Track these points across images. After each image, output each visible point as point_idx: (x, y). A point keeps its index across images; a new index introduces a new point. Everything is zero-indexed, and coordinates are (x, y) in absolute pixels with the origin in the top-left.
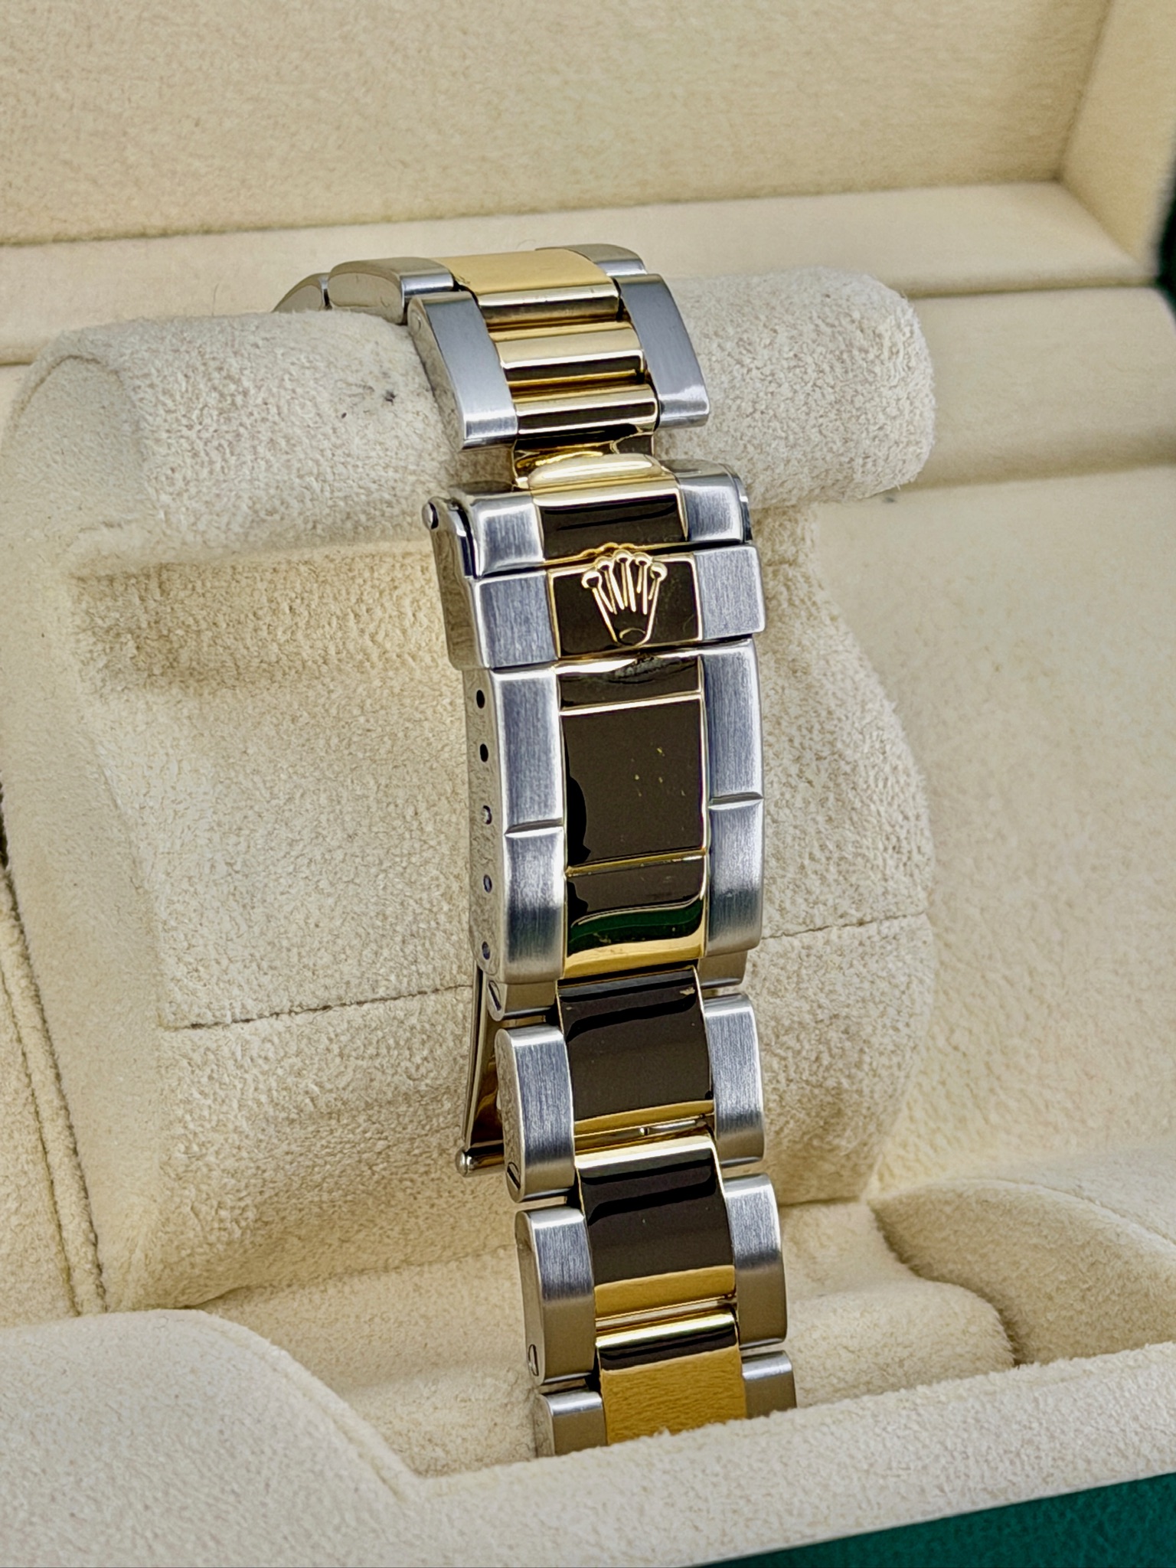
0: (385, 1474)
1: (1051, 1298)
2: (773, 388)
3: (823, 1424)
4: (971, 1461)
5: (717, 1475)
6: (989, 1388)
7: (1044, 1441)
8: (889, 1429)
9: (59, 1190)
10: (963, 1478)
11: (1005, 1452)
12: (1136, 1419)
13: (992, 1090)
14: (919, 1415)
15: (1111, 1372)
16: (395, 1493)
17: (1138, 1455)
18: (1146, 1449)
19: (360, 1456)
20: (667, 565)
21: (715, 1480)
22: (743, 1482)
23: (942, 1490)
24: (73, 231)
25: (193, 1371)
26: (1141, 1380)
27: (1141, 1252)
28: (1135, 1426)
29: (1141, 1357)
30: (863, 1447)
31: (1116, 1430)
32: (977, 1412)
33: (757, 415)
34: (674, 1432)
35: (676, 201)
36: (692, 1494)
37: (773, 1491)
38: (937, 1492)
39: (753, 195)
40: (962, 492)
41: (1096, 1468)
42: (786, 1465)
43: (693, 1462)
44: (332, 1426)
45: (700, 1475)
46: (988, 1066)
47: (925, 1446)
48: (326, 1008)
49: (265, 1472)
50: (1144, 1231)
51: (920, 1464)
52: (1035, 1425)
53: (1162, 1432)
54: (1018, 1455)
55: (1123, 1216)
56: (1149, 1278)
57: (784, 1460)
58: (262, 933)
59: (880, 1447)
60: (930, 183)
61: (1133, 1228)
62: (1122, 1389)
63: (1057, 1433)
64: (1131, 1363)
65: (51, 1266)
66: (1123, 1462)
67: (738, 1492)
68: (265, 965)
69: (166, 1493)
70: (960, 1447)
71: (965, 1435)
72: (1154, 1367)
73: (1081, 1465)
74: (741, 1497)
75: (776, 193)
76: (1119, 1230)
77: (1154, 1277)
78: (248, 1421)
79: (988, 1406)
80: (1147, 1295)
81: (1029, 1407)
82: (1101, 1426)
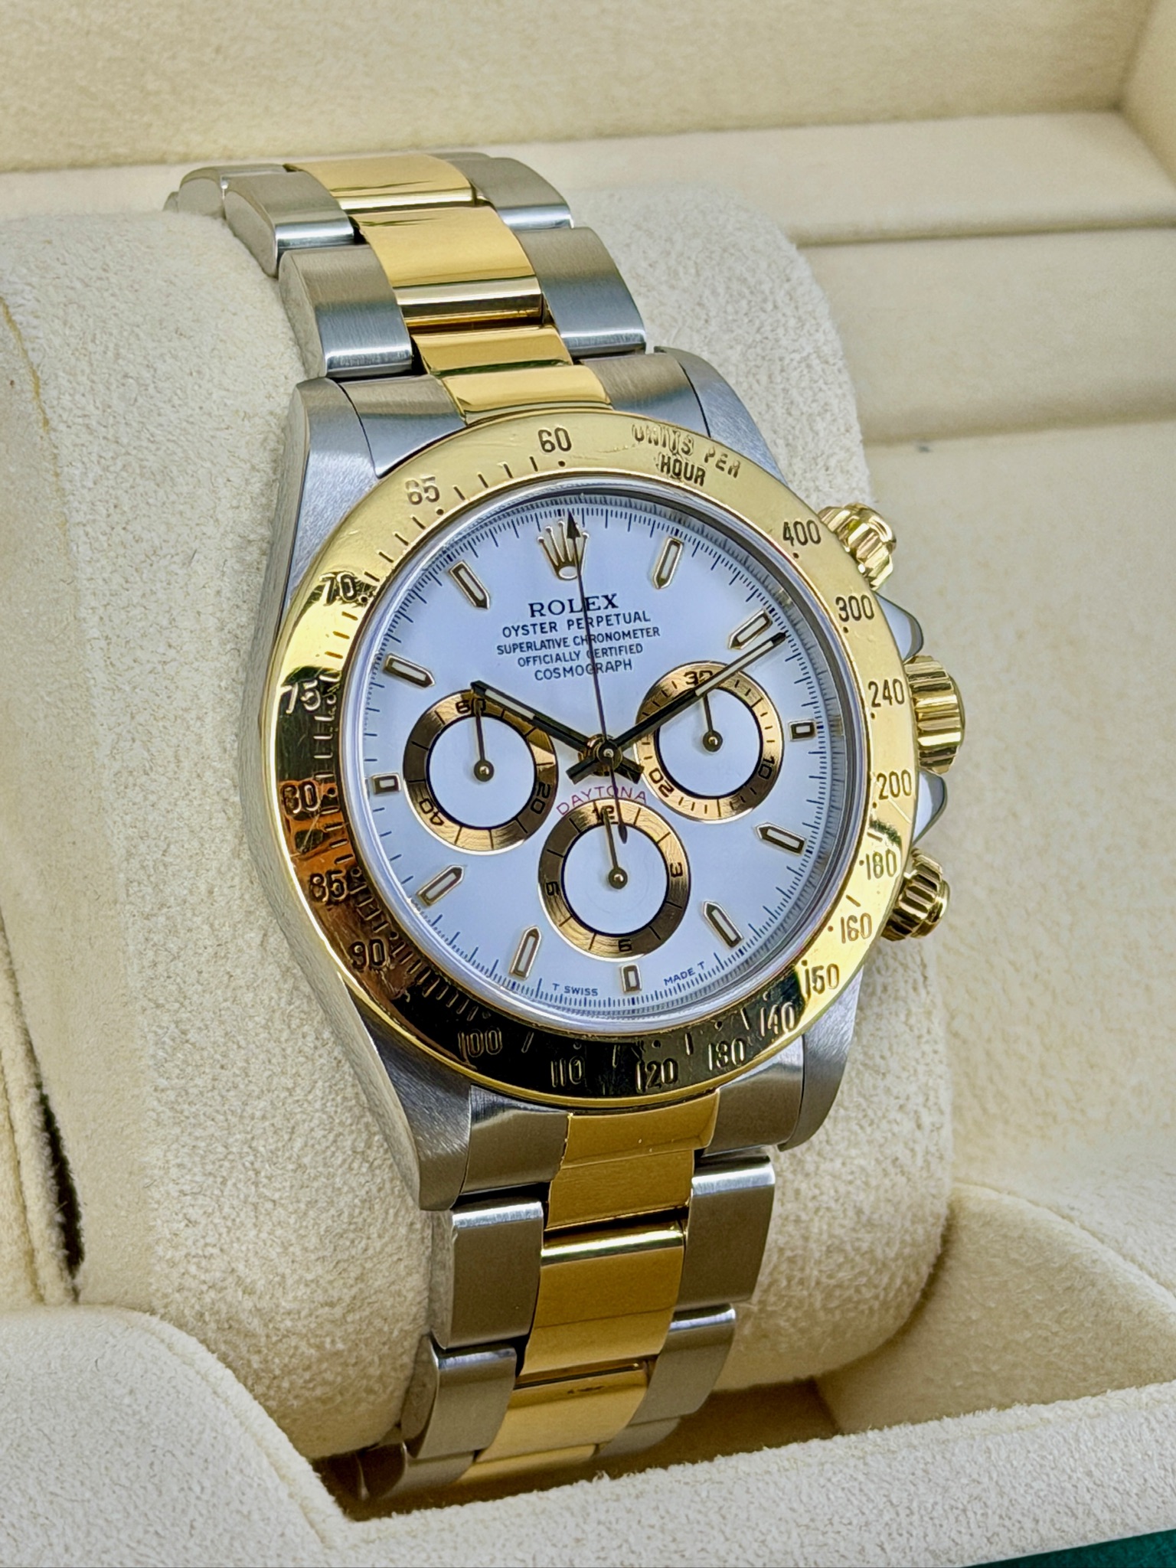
0: (312, 1515)
1: (1027, 1316)
3: (768, 1472)
4: (915, 1518)
5: (652, 1527)
6: (943, 1436)
7: (993, 1499)
8: (834, 1480)
9: (25, 1171)
10: (906, 1535)
11: (952, 1508)
12: (1089, 1474)
13: (991, 1080)
14: (866, 1464)
15: (1069, 1420)
16: (323, 1539)
17: (1088, 1515)
18: (1097, 1507)
19: (291, 1496)
21: (651, 1532)
22: (680, 1535)
23: (883, 1549)
24: (90, 157)
25: (131, 1392)
26: (1098, 1432)
27: (1115, 1283)
28: (1087, 1481)
29: (1101, 1405)
30: (805, 1499)
31: (1069, 1486)
32: (926, 1464)
34: (614, 1476)
35: (718, 129)
36: (625, 1548)
37: (709, 1547)
38: (878, 1550)
39: (798, 124)
40: (998, 440)
41: (1044, 1529)
42: (724, 1518)
43: (629, 1511)
44: (265, 1462)
45: (635, 1526)
46: (988, 1054)
47: (870, 1500)
49: (192, 1513)
50: (1119, 1260)
51: (863, 1520)
52: (985, 1480)
53: (1115, 1489)
54: (964, 1511)
55: (1102, 1242)
56: (1122, 1310)
57: (723, 1512)
59: (824, 1500)
60: (981, 112)
61: (1109, 1256)
62: (1078, 1441)
63: (1007, 1489)
64: (1091, 1411)
65: (15, 1248)
66: (1072, 1522)
67: (673, 1547)
69: (88, 1534)
70: (906, 1503)
71: (912, 1489)
72: (1114, 1417)
73: (1028, 1524)
74: (676, 1552)
75: (822, 121)
76: (1095, 1257)
77: (1127, 1309)
78: (180, 1454)
79: (938, 1457)
80: (1119, 1327)
81: (981, 1460)
82: (1053, 1481)
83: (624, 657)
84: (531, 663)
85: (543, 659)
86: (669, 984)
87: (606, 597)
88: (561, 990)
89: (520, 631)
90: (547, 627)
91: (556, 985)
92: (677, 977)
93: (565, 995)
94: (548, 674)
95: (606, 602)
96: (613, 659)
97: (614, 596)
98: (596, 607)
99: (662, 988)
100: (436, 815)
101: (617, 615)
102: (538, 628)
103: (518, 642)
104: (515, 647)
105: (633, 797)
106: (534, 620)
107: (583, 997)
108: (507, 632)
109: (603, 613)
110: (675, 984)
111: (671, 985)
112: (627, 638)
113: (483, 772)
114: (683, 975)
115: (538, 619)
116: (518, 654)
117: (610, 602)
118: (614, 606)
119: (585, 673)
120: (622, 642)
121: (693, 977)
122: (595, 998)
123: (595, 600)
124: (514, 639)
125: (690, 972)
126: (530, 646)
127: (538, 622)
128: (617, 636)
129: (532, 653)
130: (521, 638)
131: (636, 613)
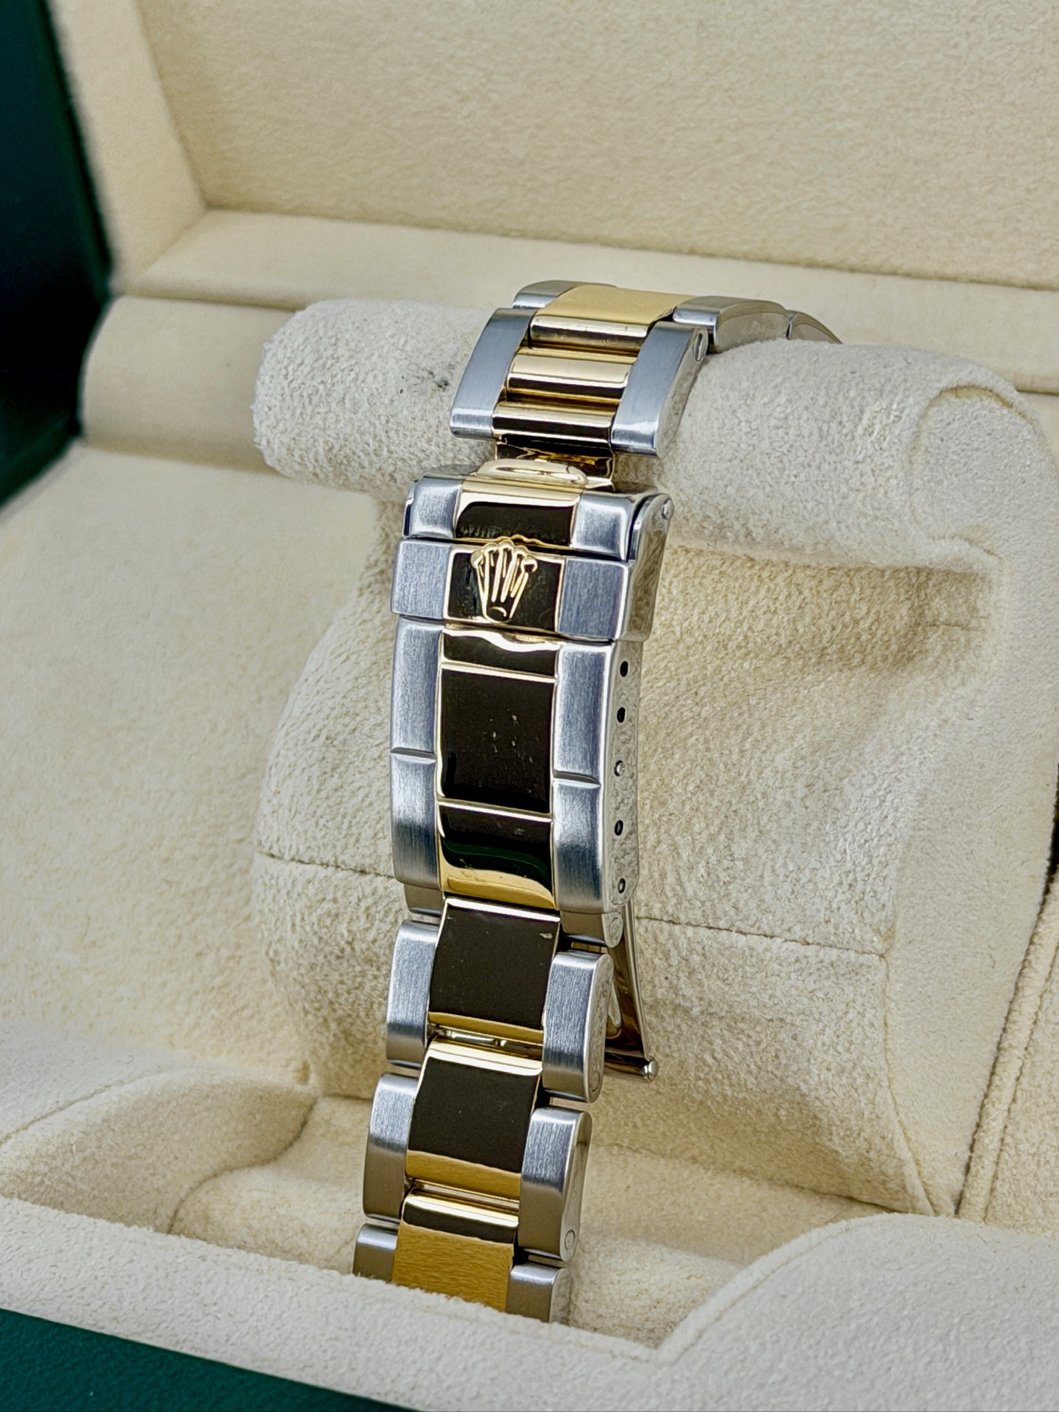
2: (755, 441)
20: (539, 562)
33: (736, 462)
48: (363, 872)
58: (327, 798)
68: (322, 822)
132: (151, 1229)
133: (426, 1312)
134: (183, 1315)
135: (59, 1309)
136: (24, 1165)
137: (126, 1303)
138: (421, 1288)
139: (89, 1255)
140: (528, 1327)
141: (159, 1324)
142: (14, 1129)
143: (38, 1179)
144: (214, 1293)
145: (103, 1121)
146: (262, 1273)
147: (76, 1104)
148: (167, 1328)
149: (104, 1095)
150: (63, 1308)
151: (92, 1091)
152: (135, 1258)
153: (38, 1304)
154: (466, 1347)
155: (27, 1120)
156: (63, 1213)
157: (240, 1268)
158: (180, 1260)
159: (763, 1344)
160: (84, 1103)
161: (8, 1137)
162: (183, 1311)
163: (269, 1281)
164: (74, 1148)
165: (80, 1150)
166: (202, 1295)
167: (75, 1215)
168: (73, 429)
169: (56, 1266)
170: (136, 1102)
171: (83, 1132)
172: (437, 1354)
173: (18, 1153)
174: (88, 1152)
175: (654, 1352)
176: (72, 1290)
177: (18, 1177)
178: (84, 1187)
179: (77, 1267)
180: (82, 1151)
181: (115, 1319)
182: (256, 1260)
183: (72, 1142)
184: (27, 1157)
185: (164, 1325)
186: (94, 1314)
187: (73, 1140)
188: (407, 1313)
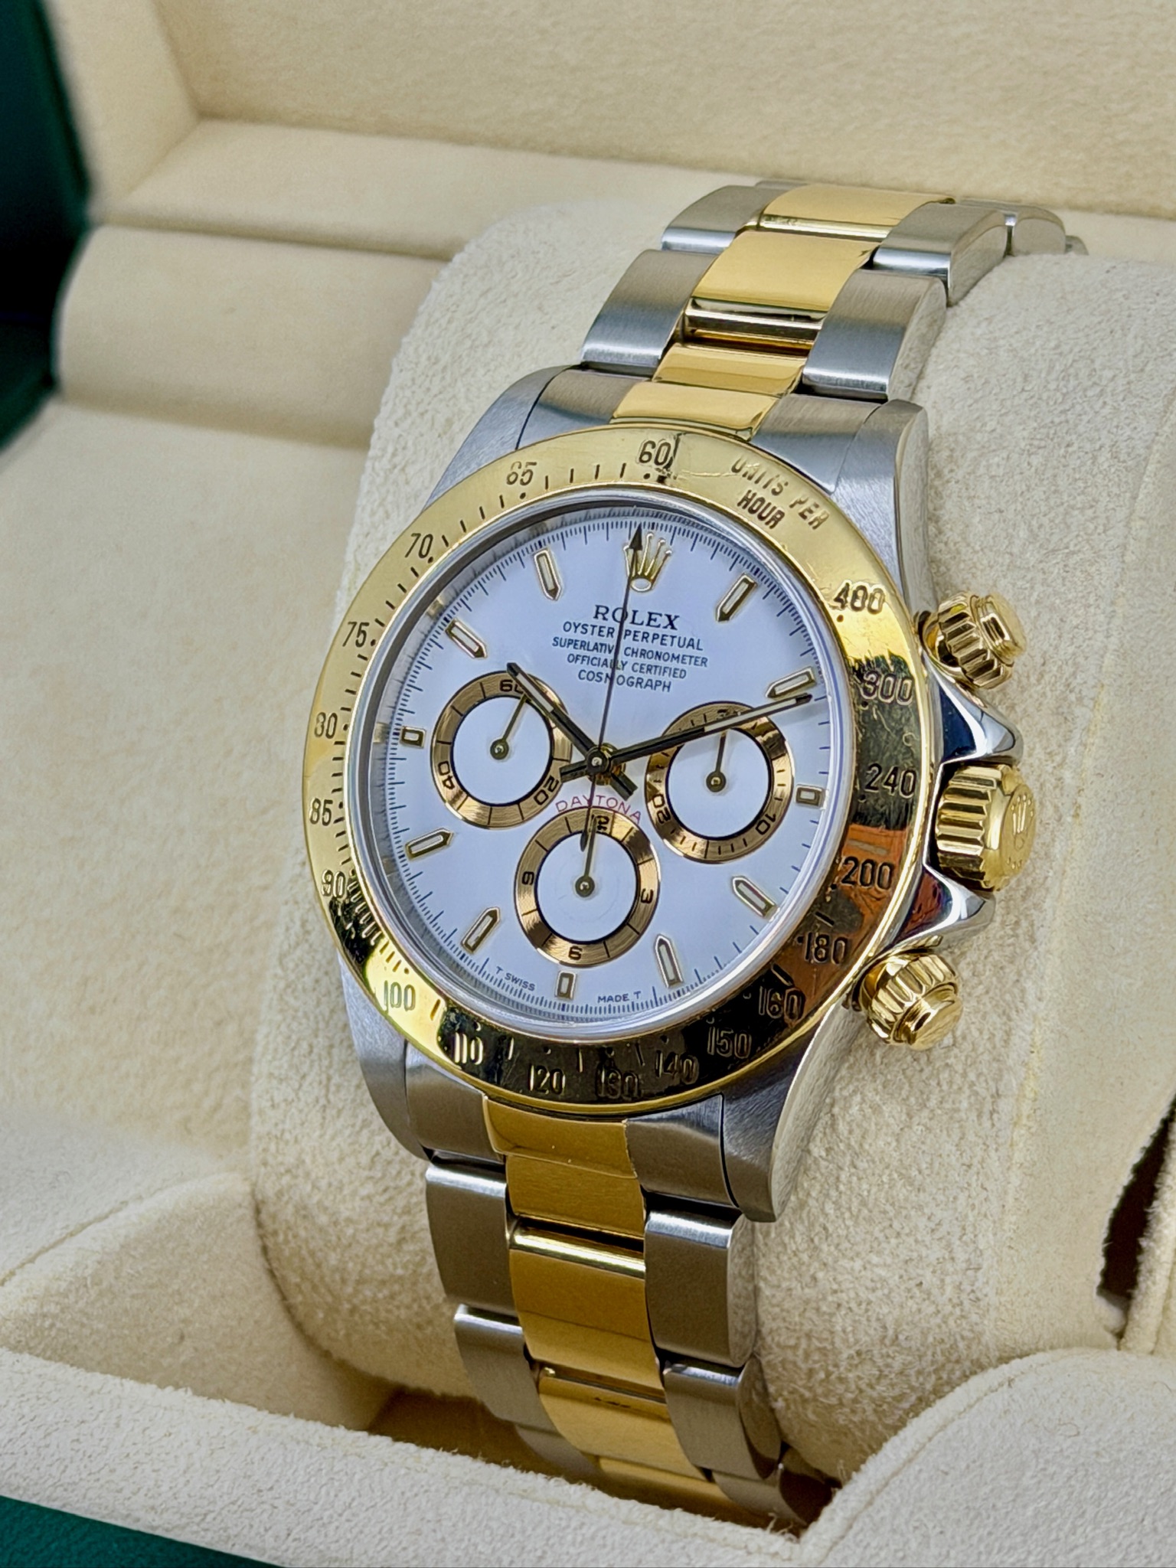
83: (666, 678)
84: (579, 662)
85: (591, 661)
86: (602, 1002)
87: (669, 617)
88: (502, 975)
89: (580, 629)
90: (605, 631)
91: (500, 969)
92: (610, 999)
93: (504, 981)
94: (591, 676)
95: (667, 622)
96: (654, 677)
97: (676, 617)
98: (656, 624)
99: (594, 1003)
100: (449, 778)
101: (673, 637)
102: (597, 630)
103: (574, 638)
104: (570, 642)
105: (628, 814)
106: (594, 622)
107: (519, 988)
108: (568, 626)
109: (660, 631)
110: (607, 1004)
111: (602, 1004)
112: (675, 662)
113: (500, 750)
114: (618, 998)
115: (600, 622)
116: (571, 649)
117: (671, 623)
118: (673, 627)
119: (625, 684)
120: (668, 664)
121: (625, 1004)
122: (530, 992)
123: (658, 617)
124: (571, 635)
125: (625, 998)
126: (584, 645)
127: (599, 625)
128: (666, 657)
129: (582, 652)
130: (578, 636)
131: (692, 640)
132: (190, 1392)
133: (523, 1497)
134: (233, 1503)
135: (84, 1497)
136: (32, 1307)
137: (165, 1488)
138: (516, 1467)
139: (118, 1425)
140: (646, 1515)
141: (205, 1515)
142: (18, 1263)
143: (47, 1324)
144: (269, 1474)
145: (122, 1246)
146: (324, 1448)
147: (89, 1228)
148: (214, 1519)
149: (121, 1215)
150: (90, 1494)
151: (107, 1210)
152: (173, 1430)
153: (60, 1490)
154: (573, 1544)
155: (33, 1251)
156: (82, 1371)
157: (298, 1443)
158: (226, 1432)
159: (926, 1536)
160: (99, 1226)
161: (12, 1273)
162: (233, 1498)
163: (334, 1458)
164: (89, 1282)
165: (95, 1284)
166: (256, 1478)
167: (98, 1374)
168: (46, 383)
169: (78, 1440)
170: (159, 1221)
171: (99, 1263)
172: (539, 1553)
173: (25, 1294)
174: (105, 1284)
175: (797, 1547)
176: (99, 1472)
177: (25, 1321)
178: (101, 1326)
179: (104, 1443)
180: (97, 1284)
181: (153, 1508)
182: (316, 1431)
183: (86, 1275)
184: (34, 1298)
185: (209, 1518)
186: (127, 1503)
187: (89, 1271)
188: (500, 1500)
